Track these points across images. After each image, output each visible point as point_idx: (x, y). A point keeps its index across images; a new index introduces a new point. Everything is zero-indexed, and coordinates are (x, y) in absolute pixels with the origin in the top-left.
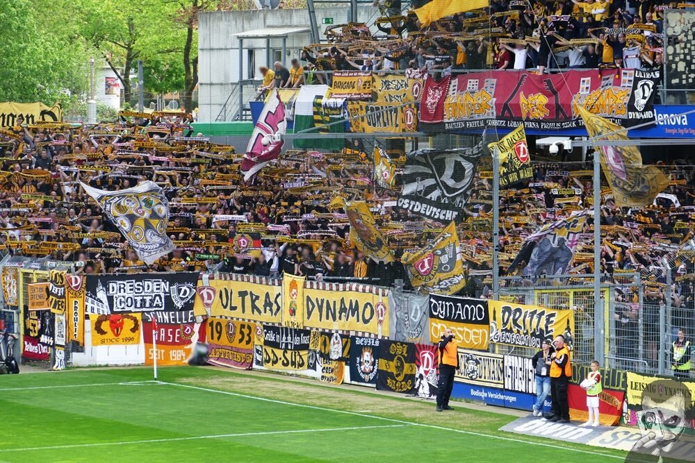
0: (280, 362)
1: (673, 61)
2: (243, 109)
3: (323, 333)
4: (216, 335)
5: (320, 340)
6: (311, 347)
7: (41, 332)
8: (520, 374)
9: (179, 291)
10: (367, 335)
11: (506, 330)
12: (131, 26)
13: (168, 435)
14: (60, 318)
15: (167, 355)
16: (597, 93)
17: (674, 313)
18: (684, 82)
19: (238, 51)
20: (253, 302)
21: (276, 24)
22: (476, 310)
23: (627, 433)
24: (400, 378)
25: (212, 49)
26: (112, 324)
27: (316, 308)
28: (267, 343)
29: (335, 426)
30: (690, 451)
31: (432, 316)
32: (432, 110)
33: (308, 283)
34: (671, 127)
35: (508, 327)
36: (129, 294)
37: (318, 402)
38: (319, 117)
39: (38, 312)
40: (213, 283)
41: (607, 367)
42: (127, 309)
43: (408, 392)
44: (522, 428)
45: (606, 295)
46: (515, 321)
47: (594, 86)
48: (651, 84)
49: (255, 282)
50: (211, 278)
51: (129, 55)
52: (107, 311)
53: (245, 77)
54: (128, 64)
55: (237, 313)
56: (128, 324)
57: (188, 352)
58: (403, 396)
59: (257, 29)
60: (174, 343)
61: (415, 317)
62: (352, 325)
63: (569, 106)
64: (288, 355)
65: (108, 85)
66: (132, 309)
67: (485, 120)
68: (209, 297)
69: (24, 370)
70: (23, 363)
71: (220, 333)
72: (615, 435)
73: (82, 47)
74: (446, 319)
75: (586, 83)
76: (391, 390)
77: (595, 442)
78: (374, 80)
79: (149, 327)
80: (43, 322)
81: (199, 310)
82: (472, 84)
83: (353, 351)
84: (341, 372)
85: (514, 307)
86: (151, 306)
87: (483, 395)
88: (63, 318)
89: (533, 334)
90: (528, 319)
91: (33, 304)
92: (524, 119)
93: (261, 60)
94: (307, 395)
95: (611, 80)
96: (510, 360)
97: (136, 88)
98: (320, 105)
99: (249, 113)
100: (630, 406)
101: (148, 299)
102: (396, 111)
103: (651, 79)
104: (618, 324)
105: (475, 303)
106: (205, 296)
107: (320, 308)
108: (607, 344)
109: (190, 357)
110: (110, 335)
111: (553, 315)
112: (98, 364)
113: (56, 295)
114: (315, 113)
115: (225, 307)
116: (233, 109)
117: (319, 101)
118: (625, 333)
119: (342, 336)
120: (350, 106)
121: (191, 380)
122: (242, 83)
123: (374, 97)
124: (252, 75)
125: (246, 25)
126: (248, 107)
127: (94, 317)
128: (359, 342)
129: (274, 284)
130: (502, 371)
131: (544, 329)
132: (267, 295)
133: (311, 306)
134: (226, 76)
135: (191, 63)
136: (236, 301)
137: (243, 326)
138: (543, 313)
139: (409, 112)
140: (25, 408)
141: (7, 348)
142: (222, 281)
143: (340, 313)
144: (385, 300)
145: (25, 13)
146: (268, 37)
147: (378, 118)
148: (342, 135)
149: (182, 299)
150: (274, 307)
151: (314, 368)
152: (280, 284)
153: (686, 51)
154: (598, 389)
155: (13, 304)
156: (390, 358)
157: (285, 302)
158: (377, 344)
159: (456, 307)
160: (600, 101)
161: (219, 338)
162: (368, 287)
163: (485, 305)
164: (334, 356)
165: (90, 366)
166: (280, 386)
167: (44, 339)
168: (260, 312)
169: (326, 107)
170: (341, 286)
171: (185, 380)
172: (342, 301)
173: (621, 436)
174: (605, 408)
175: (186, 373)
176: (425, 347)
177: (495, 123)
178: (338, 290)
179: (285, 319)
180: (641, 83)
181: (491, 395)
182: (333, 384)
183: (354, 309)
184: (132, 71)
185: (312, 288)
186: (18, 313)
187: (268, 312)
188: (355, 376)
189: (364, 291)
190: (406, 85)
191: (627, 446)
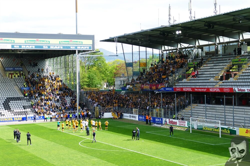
2: (120, 88)
18: (171, 85)
19: (120, 81)
21: (124, 78)
25: (117, 81)
32: (142, 88)
34: (170, 90)
38: (129, 89)
44: (153, 125)
45: (163, 110)
63: (158, 88)
67: (148, 89)
72: (164, 126)
75: (160, 85)
77: (162, 127)
93: (122, 82)
102: (138, 88)
103: (167, 84)
104: (164, 113)
108: (163, 115)
117: (129, 87)
120: (133, 88)
122: (120, 85)
124: (121, 84)
125: (120, 78)
134: (118, 84)
139: (140, 88)
146: (123, 80)
147: (136, 89)
148: (132, 91)
153: (171, 81)
173: (165, 126)
177: (150, 90)
190: (139, 85)
191: (165, 127)
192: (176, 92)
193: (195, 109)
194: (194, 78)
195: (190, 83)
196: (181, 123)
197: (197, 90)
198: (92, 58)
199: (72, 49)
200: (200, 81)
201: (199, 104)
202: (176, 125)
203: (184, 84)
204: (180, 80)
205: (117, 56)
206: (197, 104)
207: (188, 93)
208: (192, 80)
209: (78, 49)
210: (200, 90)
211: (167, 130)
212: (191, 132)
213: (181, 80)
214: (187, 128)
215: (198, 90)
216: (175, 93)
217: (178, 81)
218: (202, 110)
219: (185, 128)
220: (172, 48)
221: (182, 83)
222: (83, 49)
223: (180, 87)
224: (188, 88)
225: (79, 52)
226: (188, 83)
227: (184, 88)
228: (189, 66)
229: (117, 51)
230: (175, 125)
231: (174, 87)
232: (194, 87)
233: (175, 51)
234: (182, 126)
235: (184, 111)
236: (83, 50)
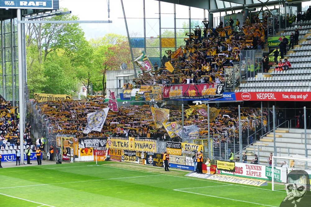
0: (128, 159)
1: (227, 81)
2: (118, 95)
3: (139, 152)
4: (112, 153)
5: (139, 154)
6: (136, 155)
7: (67, 153)
8: (190, 161)
9: (102, 142)
10: (150, 152)
11: (186, 150)
12: (89, 74)
13: (100, 179)
14: (72, 149)
15: (99, 158)
16: (208, 89)
17: (228, 145)
18: (230, 86)
19: (116, 80)
20: (121, 144)
21: (126, 73)
22: (178, 145)
23: (217, 176)
24: (159, 163)
25: (110, 80)
26: (85, 151)
27: (137, 146)
28: (125, 155)
29: (143, 176)
30: (233, 180)
31: (167, 147)
32: (166, 95)
33: (135, 139)
34: (227, 98)
35: (186, 149)
36: (89, 143)
37: (138, 170)
38: (137, 97)
39: (66, 148)
40: (111, 140)
41: (212, 159)
42: (89, 147)
43: (161, 166)
44: (190, 175)
45: (211, 141)
46: (188, 148)
47: (207, 88)
48: (222, 87)
49: (122, 139)
50: (111, 138)
51: (88, 82)
52: (84, 147)
53: (118, 87)
54: (88, 84)
55: (117, 147)
56: (89, 150)
57: (105, 157)
58: (160, 167)
59: (121, 75)
60: (101, 155)
61: (163, 147)
62: (147, 150)
63: (201, 93)
64: (130, 158)
65: (83, 90)
66: (90, 147)
67: (180, 97)
68: (110, 143)
69: (63, 163)
70: (63, 161)
71: (113, 152)
72: (214, 176)
73: (77, 80)
74: (171, 148)
75: (205, 87)
76: (157, 166)
77: (209, 178)
78: (151, 87)
79: (95, 151)
80: (68, 150)
81: (107, 147)
82: (176, 88)
83: (147, 156)
84: (144, 162)
85: (188, 144)
86: (95, 146)
87: (180, 167)
88: (73, 149)
89: (193, 151)
90: (191, 147)
91: (65, 146)
92: (190, 96)
93: (122, 82)
94: (135, 168)
95: (212, 86)
96: (187, 158)
97: (90, 90)
98: (137, 94)
99: (119, 96)
100: (218, 169)
101: (94, 144)
102: (157, 95)
103: (222, 86)
104: (214, 148)
105: (178, 143)
106: (109, 143)
107: (138, 145)
108: (212, 153)
109: (105, 159)
110: (85, 153)
111: (198, 146)
112: (82, 161)
113: (71, 144)
114: (136, 96)
115: (114, 146)
117: (137, 93)
118: (216, 150)
119: (144, 153)
120: (145, 94)
121: (106, 164)
122: (118, 88)
123: (151, 91)
124: (120, 86)
125: (118, 74)
126: (119, 94)
127: (81, 149)
128: (148, 154)
129: (126, 140)
130: (185, 161)
131: (196, 150)
132: (125, 142)
133: (136, 145)
134: (113, 87)
135: (104, 84)
136: (117, 144)
137: (119, 150)
138: (195, 146)
139: (160, 95)
140: (63, 172)
141: (58, 157)
142: (113, 139)
143: (144, 147)
144: (155, 143)
145: (61, 72)
146: (124, 77)
147: (153, 97)
148: (143, 101)
149: (103, 144)
150: (127, 145)
151: (137, 161)
152: (128, 140)
153: (231, 78)
154: (210, 165)
155: (60, 146)
156: (157, 158)
157: (129, 144)
158: (153, 154)
159: (173, 145)
160: (209, 91)
161: (113, 154)
162: (150, 140)
163: (181, 144)
164: (142, 158)
165: (80, 161)
166: (129, 166)
167: (68, 155)
168: (123, 147)
169: (139, 94)
170: (144, 140)
171: (104, 164)
172: (144, 144)
174: (211, 170)
175: (105, 163)
177: (182, 98)
178: (143, 141)
179: (129, 148)
180: (219, 87)
181: (182, 167)
182: (142, 165)
183: (147, 146)
184: (89, 86)
185: (136, 140)
186: (61, 148)
187: (125, 147)
188: (148, 163)
189: (150, 141)
190: (159, 88)
191: (217, 179)
192: (242, 102)
193: (282, 139)
194: (282, 71)
195: (271, 81)
196: (251, 170)
197: (287, 97)
198: (54, 29)
199: (8, 6)
200: (294, 78)
201: (292, 128)
202: (241, 174)
203: (259, 85)
204: (249, 76)
205: (109, 22)
206: (287, 129)
207: (267, 104)
208: (276, 75)
209: (22, 6)
210: (294, 97)
211: (221, 184)
212: (273, 190)
213: (253, 76)
214: (265, 181)
215: (289, 97)
216: (238, 103)
217: (246, 77)
218: (299, 141)
219: (261, 181)
220: (234, 5)
221: (255, 81)
222: (32, 6)
223: (249, 91)
224: (267, 93)
225: (24, 13)
226: (268, 81)
227: (259, 93)
228: (270, 45)
229: (109, 11)
230: (238, 174)
231: (236, 91)
232: (280, 90)
233: (239, 13)
234: (253, 176)
235: (258, 143)
236: (34, 10)
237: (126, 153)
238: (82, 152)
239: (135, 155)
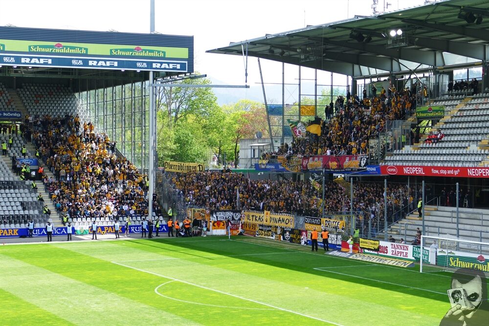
0: (263, 235)
1: (372, 153)
2: (252, 165)
3: (275, 227)
5: (275, 229)
6: (272, 231)
9: (236, 215)
10: (287, 228)
12: (220, 143)
16: (350, 162)
18: (375, 159)
19: (250, 150)
20: (255, 218)
21: (261, 142)
22: (318, 221)
23: (360, 255)
24: (297, 239)
25: (243, 149)
26: (217, 224)
29: (279, 252)
30: (377, 260)
31: (306, 223)
32: (305, 166)
33: (271, 213)
34: (371, 171)
35: (327, 225)
36: (222, 216)
37: (274, 246)
40: (245, 213)
42: (222, 220)
45: (354, 217)
46: (329, 224)
47: (350, 160)
48: (366, 159)
49: (256, 213)
50: (244, 211)
51: (219, 151)
52: (216, 220)
54: (219, 153)
55: (251, 221)
56: (222, 224)
57: (238, 231)
58: (297, 244)
59: (256, 144)
60: (234, 229)
61: (301, 223)
62: (283, 225)
63: (343, 165)
64: (266, 233)
65: (214, 159)
67: (320, 169)
68: (244, 217)
71: (246, 226)
72: (356, 256)
73: (207, 148)
74: (310, 223)
75: (347, 159)
76: (294, 242)
77: (351, 257)
82: (316, 159)
83: (284, 232)
84: (280, 238)
85: (328, 220)
87: (320, 244)
89: (334, 228)
90: (332, 223)
92: (330, 168)
93: (257, 152)
94: (271, 244)
95: (354, 159)
97: (221, 160)
99: (254, 166)
100: (360, 248)
101: (227, 217)
102: (295, 166)
104: (357, 225)
105: (318, 219)
107: (273, 220)
109: (239, 233)
110: (217, 227)
111: (339, 222)
112: (214, 234)
113: (202, 216)
115: (248, 220)
116: (249, 165)
119: (281, 228)
121: (239, 239)
122: (251, 158)
124: (254, 156)
125: (253, 143)
127: (213, 222)
128: (285, 229)
129: (261, 213)
131: (337, 226)
132: (260, 216)
133: (271, 219)
134: (247, 156)
135: (237, 153)
136: (251, 218)
137: (253, 225)
138: (336, 222)
139: (298, 167)
142: (247, 213)
144: (292, 218)
145: (192, 139)
146: (259, 146)
149: (236, 217)
150: (261, 220)
151: (273, 236)
152: (263, 213)
153: (375, 150)
154: (352, 242)
156: (294, 234)
157: (265, 218)
158: (290, 230)
159: (312, 220)
160: (351, 164)
161: (246, 228)
162: (287, 214)
163: (320, 219)
164: (278, 233)
165: (211, 235)
166: (264, 241)
168: (257, 221)
170: (280, 214)
171: (237, 239)
172: (280, 218)
173: (358, 256)
174: (354, 248)
175: (238, 237)
176: (304, 231)
178: (278, 215)
179: (264, 223)
180: (363, 159)
182: (278, 241)
183: (284, 220)
187: (259, 221)
188: (284, 238)
190: (298, 159)
192: (388, 177)
193: (431, 217)
194: (431, 144)
195: (419, 154)
196: (397, 250)
197: (437, 172)
198: (185, 93)
199: (140, 68)
201: (441, 206)
202: (385, 254)
203: (406, 158)
204: (395, 149)
205: (247, 87)
206: (436, 207)
207: (415, 179)
208: (425, 148)
209: (154, 69)
210: (444, 172)
212: (421, 271)
213: (399, 149)
214: (412, 262)
215: (439, 172)
216: (384, 178)
217: (392, 150)
218: (449, 220)
219: (407, 262)
220: (380, 72)
221: (401, 154)
222: (165, 69)
223: (395, 164)
224: (415, 167)
225: (157, 75)
226: (416, 154)
227: (406, 166)
229: (246, 75)
230: (382, 254)
231: (381, 164)
232: (429, 164)
233: (385, 80)
234: (399, 256)
235: (404, 221)
236: (167, 72)
237: (261, 228)
238: (213, 225)
239: (270, 231)
